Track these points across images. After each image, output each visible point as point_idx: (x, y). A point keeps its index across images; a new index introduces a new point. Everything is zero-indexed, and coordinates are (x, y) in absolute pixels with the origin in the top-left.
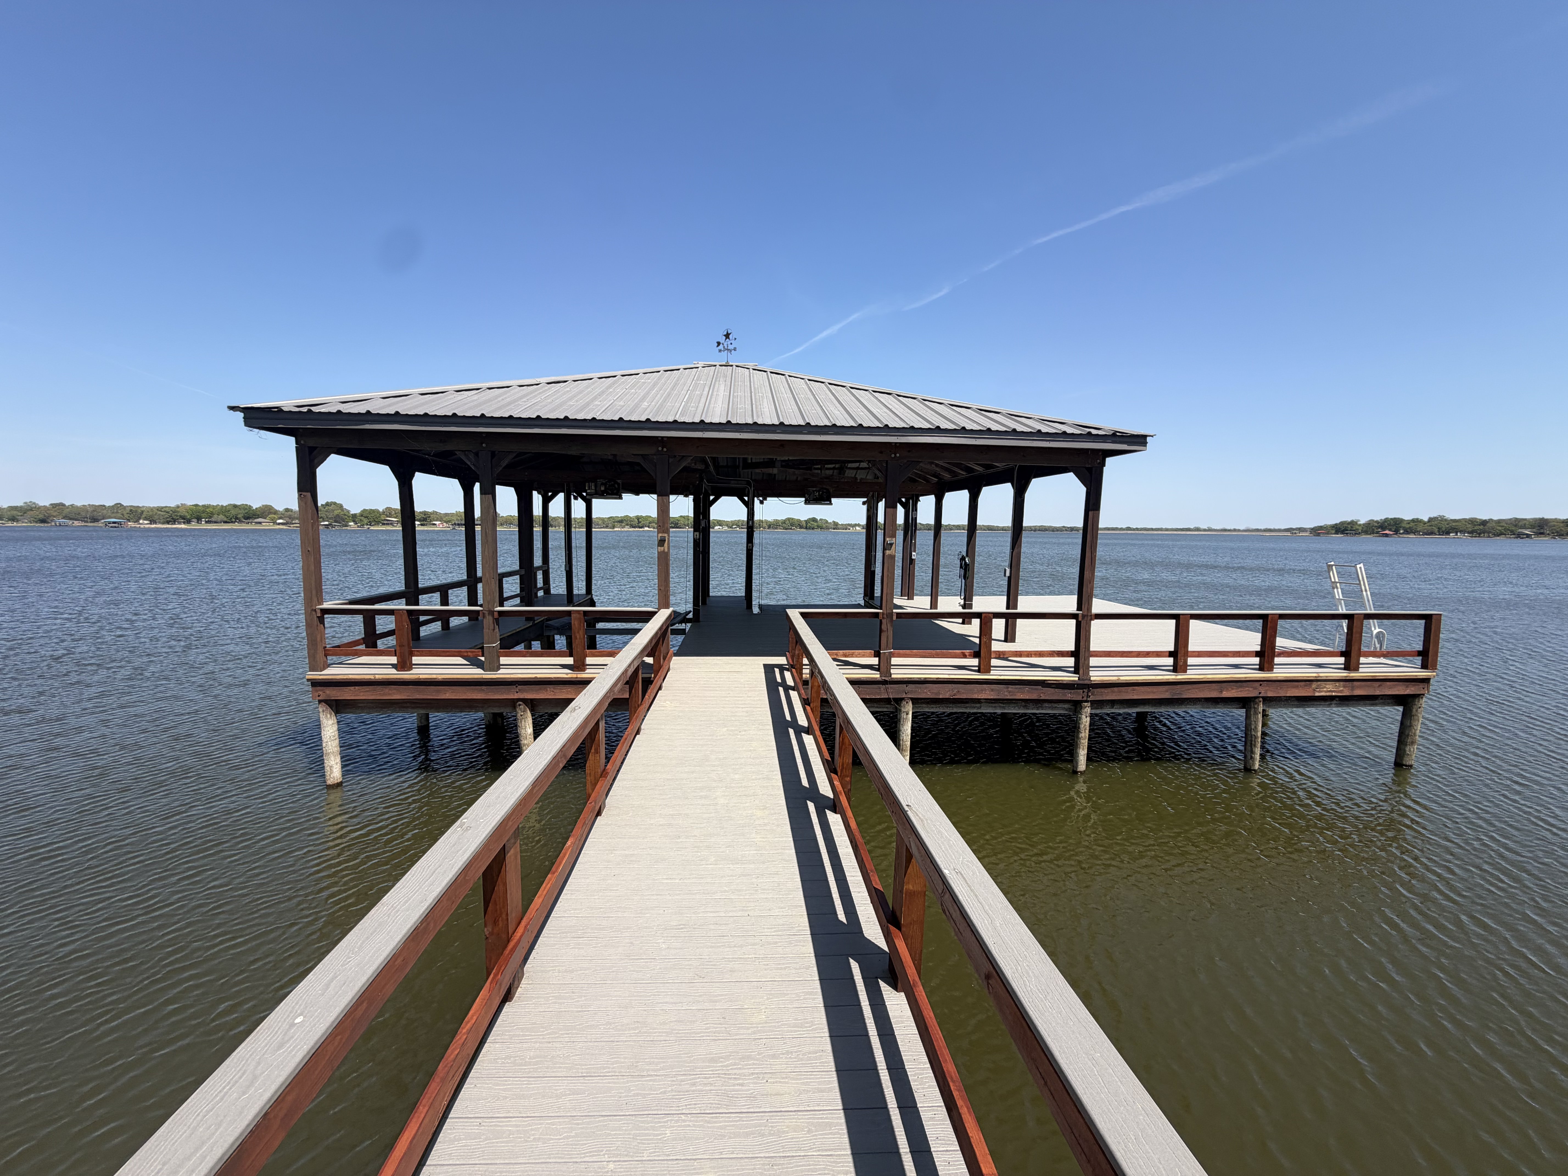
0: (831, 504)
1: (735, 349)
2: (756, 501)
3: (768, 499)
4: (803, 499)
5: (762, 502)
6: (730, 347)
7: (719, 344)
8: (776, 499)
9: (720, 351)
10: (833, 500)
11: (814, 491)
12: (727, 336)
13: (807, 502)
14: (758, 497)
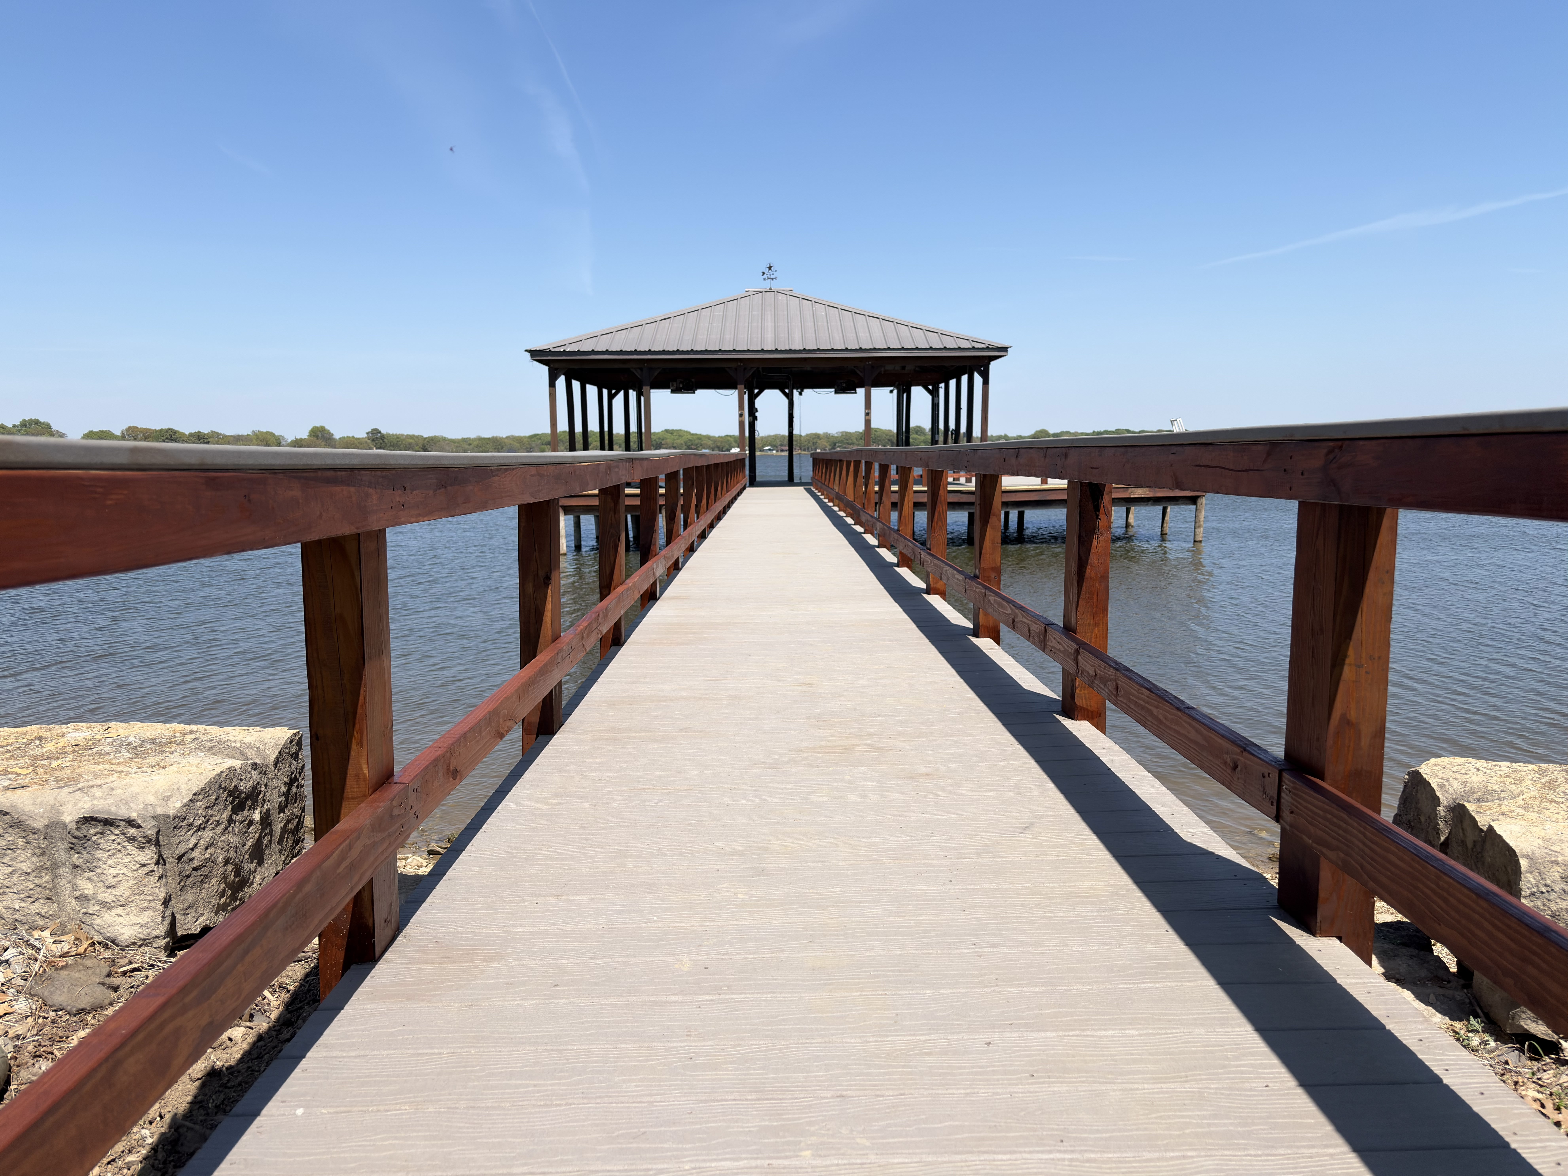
0: (856, 393)
1: (776, 278)
2: (796, 393)
3: (805, 390)
4: (833, 390)
5: (800, 394)
6: (773, 277)
7: (764, 273)
8: (811, 390)
9: (765, 279)
10: (858, 390)
11: (841, 383)
12: (770, 268)
13: (836, 392)
14: (797, 389)
